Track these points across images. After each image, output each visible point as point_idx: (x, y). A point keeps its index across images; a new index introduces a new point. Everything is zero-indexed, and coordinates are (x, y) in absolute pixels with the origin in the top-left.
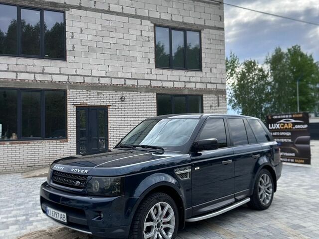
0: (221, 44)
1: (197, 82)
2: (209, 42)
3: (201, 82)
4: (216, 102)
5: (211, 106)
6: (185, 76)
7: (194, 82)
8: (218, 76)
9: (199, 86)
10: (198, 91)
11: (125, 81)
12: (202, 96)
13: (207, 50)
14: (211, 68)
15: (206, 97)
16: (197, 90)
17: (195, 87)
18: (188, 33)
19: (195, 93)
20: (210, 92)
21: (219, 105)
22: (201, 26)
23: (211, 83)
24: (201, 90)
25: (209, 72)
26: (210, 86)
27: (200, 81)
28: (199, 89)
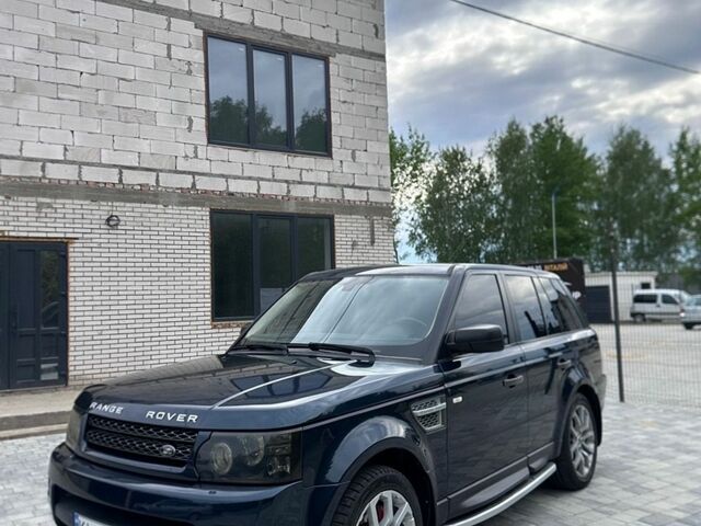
0: (378, 92)
1: (320, 184)
2: (348, 86)
3: (329, 185)
4: (367, 235)
5: (354, 244)
6: (289, 167)
7: (311, 183)
8: (371, 170)
9: (325, 193)
10: (324, 205)
11: (121, 173)
12: (331, 219)
13: (342, 105)
14: (354, 151)
15: (341, 223)
16: (318, 204)
17: (315, 196)
18: (295, 60)
19: (313, 211)
20: (350, 208)
21: (373, 242)
22: (328, 44)
23: (353, 187)
24: (328, 203)
25: (350, 159)
26: (350, 195)
27: (326, 181)
28: (323, 201)
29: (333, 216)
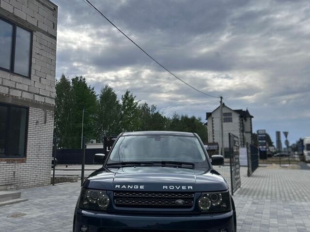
0: (52, 53)
1: (24, 91)
2: (40, 47)
3: (28, 92)
4: (43, 118)
5: (37, 122)
6: (10, 80)
7: (20, 90)
8: (47, 88)
9: (26, 96)
10: (25, 102)
12: (28, 109)
13: (37, 55)
14: (40, 78)
15: (32, 111)
16: (22, 100)
17: (21, 97)
18: (18, 29)
19: (20, 104)
20: (37, 105)
21: (45, 122)
22: (33, 26)
23: (39, 94)
24: (27, 101)
25: (38, 81)
26: (37, 98)
27: (27, 90)
28: (25, 99)
29: (29, 107)
